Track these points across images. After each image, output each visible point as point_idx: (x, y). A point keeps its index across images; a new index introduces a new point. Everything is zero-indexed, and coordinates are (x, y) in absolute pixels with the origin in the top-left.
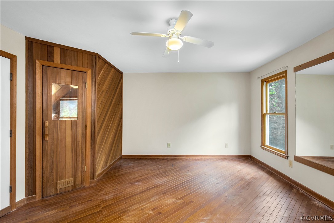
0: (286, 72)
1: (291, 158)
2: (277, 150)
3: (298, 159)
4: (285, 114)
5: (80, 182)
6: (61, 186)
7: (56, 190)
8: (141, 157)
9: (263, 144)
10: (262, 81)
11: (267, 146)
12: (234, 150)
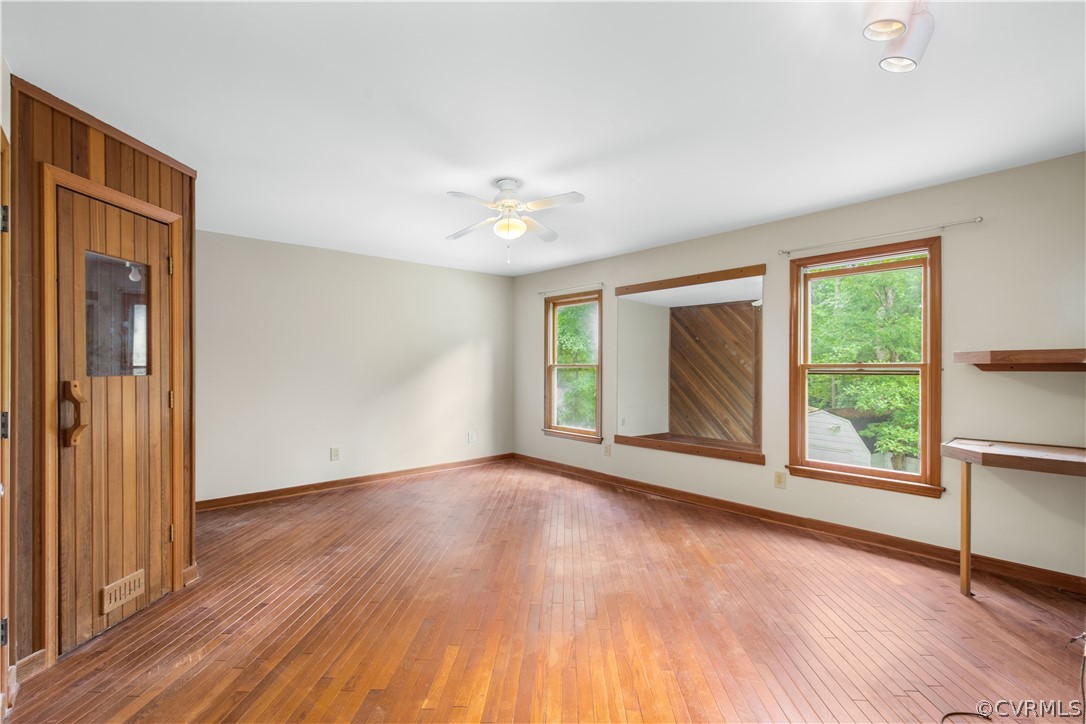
0: (600, 292)
1: (609, 439)
2: (579, 431)
3: (620, 440)
4: (597, 366)
5: (159, 581)
6: (113, 601)
7: (98, 619)
8: (245, 501)
9: (548, 424)
10: (547, 301)
11: (556, 428)
12: (484, 448)
